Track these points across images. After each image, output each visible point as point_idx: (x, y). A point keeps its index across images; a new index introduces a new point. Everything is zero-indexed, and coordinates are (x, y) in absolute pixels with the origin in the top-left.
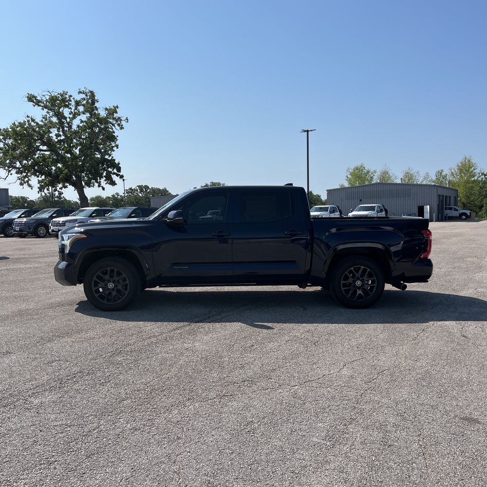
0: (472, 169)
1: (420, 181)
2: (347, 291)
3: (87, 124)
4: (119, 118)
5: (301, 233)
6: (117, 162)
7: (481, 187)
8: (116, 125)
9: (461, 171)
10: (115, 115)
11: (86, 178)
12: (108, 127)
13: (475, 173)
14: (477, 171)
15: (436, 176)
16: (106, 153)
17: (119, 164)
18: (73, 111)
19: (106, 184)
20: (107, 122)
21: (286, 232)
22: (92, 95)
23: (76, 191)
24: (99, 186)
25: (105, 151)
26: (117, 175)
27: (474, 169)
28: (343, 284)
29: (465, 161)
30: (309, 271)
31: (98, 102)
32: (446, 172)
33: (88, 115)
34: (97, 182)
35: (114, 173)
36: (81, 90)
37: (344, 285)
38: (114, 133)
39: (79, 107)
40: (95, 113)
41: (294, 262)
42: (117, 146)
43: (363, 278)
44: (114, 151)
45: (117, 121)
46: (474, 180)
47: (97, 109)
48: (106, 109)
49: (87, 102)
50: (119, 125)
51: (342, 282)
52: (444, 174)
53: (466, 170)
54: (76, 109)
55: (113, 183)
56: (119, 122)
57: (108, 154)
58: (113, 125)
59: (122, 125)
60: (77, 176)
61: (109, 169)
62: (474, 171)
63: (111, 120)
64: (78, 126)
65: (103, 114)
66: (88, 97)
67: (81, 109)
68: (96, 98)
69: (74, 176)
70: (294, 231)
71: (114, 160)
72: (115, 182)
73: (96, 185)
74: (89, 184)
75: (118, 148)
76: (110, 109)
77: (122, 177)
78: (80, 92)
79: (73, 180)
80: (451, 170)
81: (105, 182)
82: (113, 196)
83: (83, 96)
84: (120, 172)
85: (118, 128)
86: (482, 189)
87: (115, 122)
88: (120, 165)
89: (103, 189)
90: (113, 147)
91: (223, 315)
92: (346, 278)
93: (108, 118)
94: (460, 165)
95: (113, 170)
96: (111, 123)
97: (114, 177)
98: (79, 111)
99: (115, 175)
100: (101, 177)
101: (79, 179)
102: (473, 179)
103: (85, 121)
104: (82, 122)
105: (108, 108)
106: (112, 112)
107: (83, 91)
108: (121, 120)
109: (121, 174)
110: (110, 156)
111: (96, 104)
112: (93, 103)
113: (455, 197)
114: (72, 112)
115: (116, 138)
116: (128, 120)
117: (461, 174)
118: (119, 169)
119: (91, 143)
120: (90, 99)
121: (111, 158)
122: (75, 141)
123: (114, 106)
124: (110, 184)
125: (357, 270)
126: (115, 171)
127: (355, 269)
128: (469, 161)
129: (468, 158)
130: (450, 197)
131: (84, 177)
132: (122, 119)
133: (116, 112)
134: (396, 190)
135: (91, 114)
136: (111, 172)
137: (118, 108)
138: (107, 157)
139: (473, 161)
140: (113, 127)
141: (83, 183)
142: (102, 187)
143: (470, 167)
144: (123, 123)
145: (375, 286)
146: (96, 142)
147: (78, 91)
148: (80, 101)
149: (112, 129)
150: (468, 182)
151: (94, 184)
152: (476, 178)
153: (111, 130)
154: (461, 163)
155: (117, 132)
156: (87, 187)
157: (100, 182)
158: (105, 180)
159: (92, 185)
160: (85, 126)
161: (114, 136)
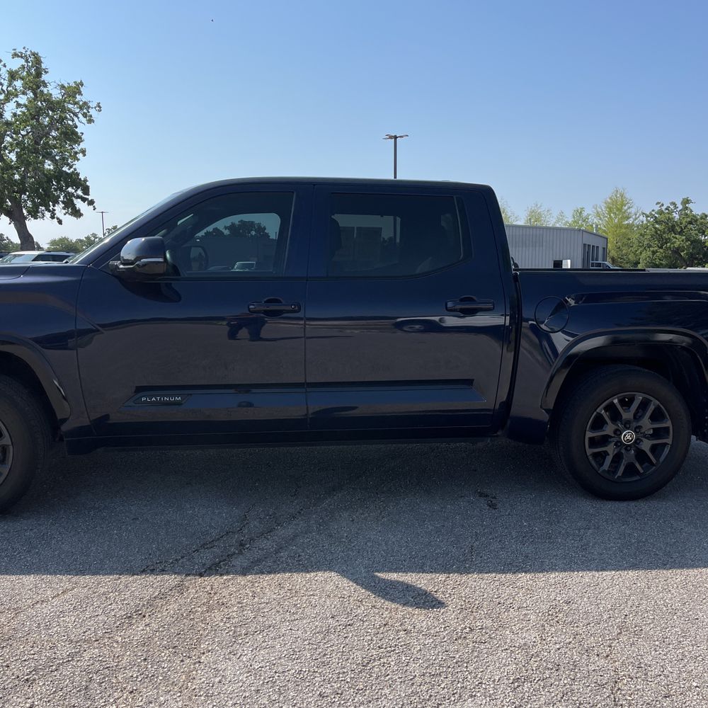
0: (626, 208)
1: (552, 223)
2: (600, 457)
3: (28, 110)
4: (85, 103)
5: (490, 306)
6: (82, 177)
7: (641, 235)
8: (80, 115)
9: (610, 210)
10: (78, 97)
11: (29, 204)
12: (66, 118)
13: (630, 213)
14: (633, 210)
15: (574, 217)
16: (64, 161)
17: (86, 181)
18: (5, 88)
19: (65, 214)
20: (64, 110)
21: (450, 305)
22: (37, 60)
23: (12, 225)
24: (53, 217)
25: (63, 159)
26: (84, 200)
27: (629, 208)
28: (591, 439)
29: (616, 196)
30: (507, 404)
31: (46, 72)
32: (589, 211)
33: (31, 95)
34: (49, 211)
35: (78, 197)
36: (17, 51)
37: (593, 442)
38: (76, 127)
39: (15, 83)
40: (42, 91)
41: (469, 382)
42: (83, 152)
43: (639, 424)
44: (78, 160)
45: (81, 108)
46: (628, 224)
47: (45, 85)
48: (63, 87)
49: (29, 73)
50: (85, 115)
51: (589, 434)
52: (585, 214)
53: (618, 209)
54: (10, 85)
55: (77, 213)
56: (85, 111)
57: (68, 164)
58: (76, 115)
59: (91, 116)
60: (13, 200)
61: (70, 189)
62: (629, 211)
63: (70, 106)
64: (15, 115)
65: (56, 94)
66: (30, 64)
67: (18, 84)
68: (43, 66)
69: (8, 200)
70: (471, 300)
71: (78, 174)
72: (79, 210)
73: (48, 214)
74: (34, 214)
75: (85, 155)
76: (69, 87)
77: (91, 203)
78: (15, 55)
79: (7, 206)
80: (596, 209)
81: (64, 211)
82: (88, 238)
83: (22, 62)
84: (88, 195)
85: (84, 120)
86: (643, 237)
87: (77, 110)
88: (88, 183)
89: (60, 222)
90: (76, 153)
91: (281, 532)
92: (599, 423)
93: (65, 101)
94: (609, 201)
95: (76, 191)
96: (70, 111)
97: (79, 204)
98: (16, 90)
99: (79, 200)
100: (56, 202)
101: (18, 204)
102: (626, 222)
103: (25, 106)
104: (19, 105)
105: (66, 85)
106: (73, 91)
107: (22, 53)
108: (89, 107)
109: (90, 198)
110: (71, 167)
111: (44, 77)
112: (39, 74)
113: (604, 248)
114: (4, 91)
115: (81, 138)
116: (100, 107)
117: (610, 215)
118: (86, 190)
119: (37, 143)
120: (32, 66)
121: (72, 170)
122: (8, 139)
123: (75, 82)
124: (72, 214)
125: (626, 403)
126: (80, 192)
127: (622, 402)
128: (622, 196)
129: (621, 190)
130: (597, 247)
131: (25, 201)
132: (90, 104)
133: (80, 93)
134: (522, 235)
135: (35, 94)
136: (73, 194)
137: (82, 85)
138: (65, 169)
139: (628, 196)
140: (76, 119)
141: (24, 211)
142: (58, 219)
143: (624, 205)
144: (92, 112)
145: (667, 444)
146: (46, 144)
147: (13, 52)
148: (17, 72)
149: (73, 121)
150: (620, 226)
151: (43, 214)
152: (631, 221)
153: (70, 123)
154: (610, 198)
155: (82, 127)
156: (32, 219)
157: (55, 210)
158: (64, 208)
159: (40, 214)
160: (24, 113)
161: (77, 133)
